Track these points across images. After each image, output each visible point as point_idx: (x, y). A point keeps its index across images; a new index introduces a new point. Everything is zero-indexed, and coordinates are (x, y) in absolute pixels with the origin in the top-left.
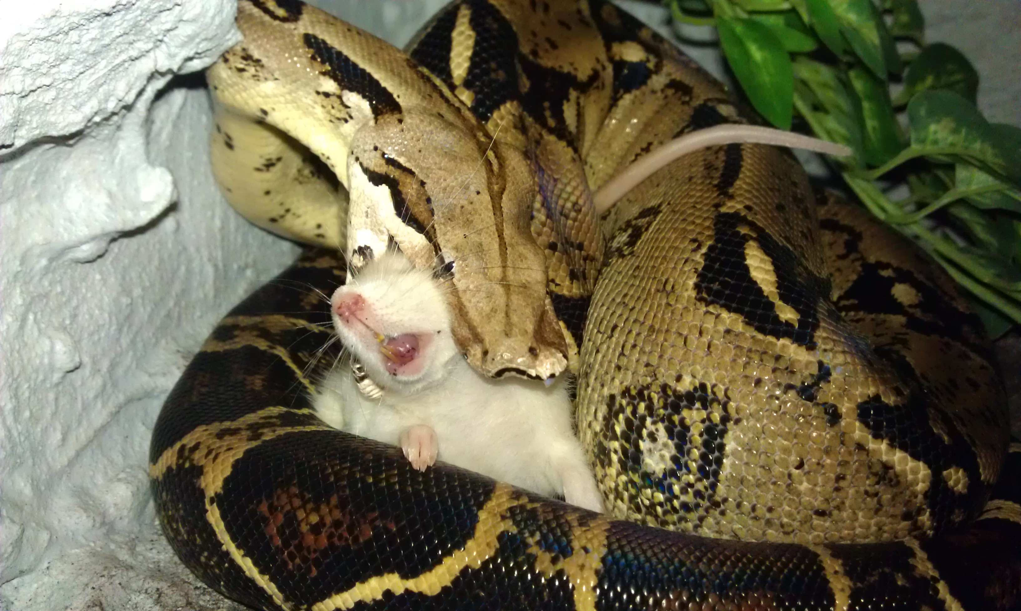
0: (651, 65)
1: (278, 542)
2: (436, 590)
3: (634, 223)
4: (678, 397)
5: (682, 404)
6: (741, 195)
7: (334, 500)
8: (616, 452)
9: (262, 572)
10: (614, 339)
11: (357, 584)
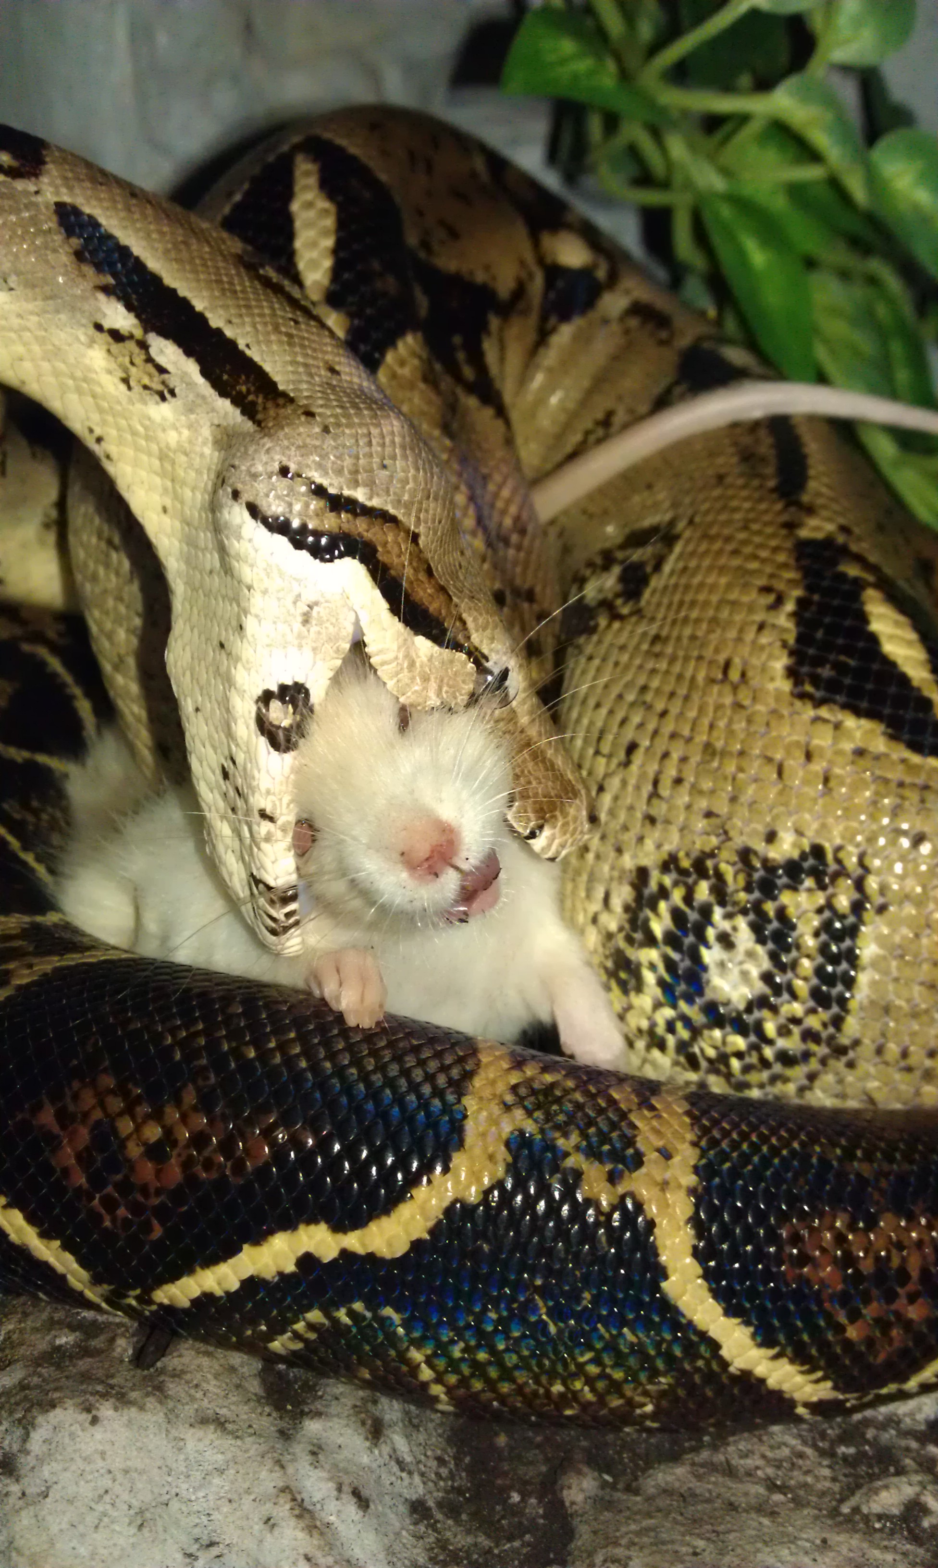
0: (601, 274)
1: (81, 1180)
2: (400, 1249)
3: (620, 555)
4: (769, 867)
5: (780, 882)
6: (824, 507)
7: (190, 1097)
8: (652, 967)
9: (44, 1235)
10: (634, 768)
11: (246, 1247)
